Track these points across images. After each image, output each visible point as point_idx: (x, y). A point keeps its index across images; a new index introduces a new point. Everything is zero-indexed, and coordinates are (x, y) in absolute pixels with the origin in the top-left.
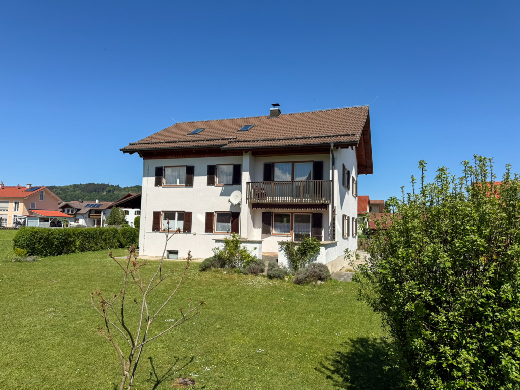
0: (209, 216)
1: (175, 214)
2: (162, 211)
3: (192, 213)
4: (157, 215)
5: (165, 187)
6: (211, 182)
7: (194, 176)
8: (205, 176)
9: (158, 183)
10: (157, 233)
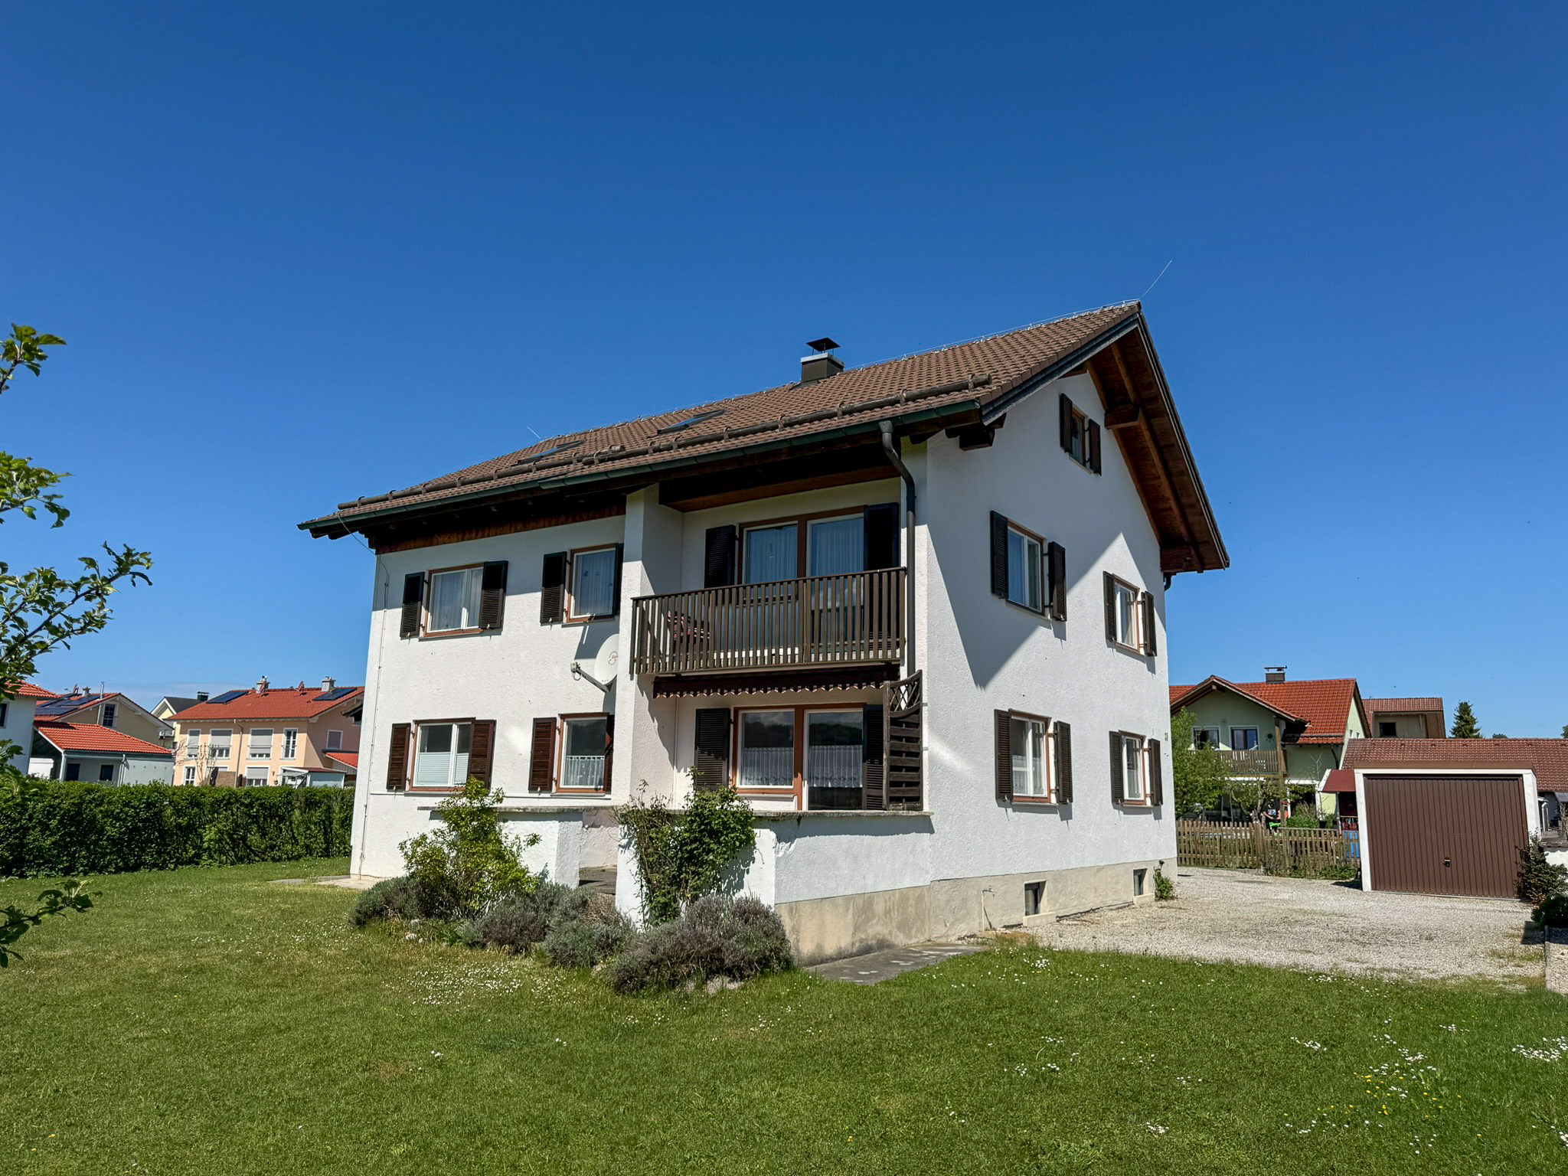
0: (543, 730)
1: (450, 727)
2: (417, 722)
3: (494, 722)
4: (400, 733)
5: (428, 638)
6: (551, 613)
7: (505, 593)
8: (535, 591)
9: (410, 627)
10: (400, 798)
